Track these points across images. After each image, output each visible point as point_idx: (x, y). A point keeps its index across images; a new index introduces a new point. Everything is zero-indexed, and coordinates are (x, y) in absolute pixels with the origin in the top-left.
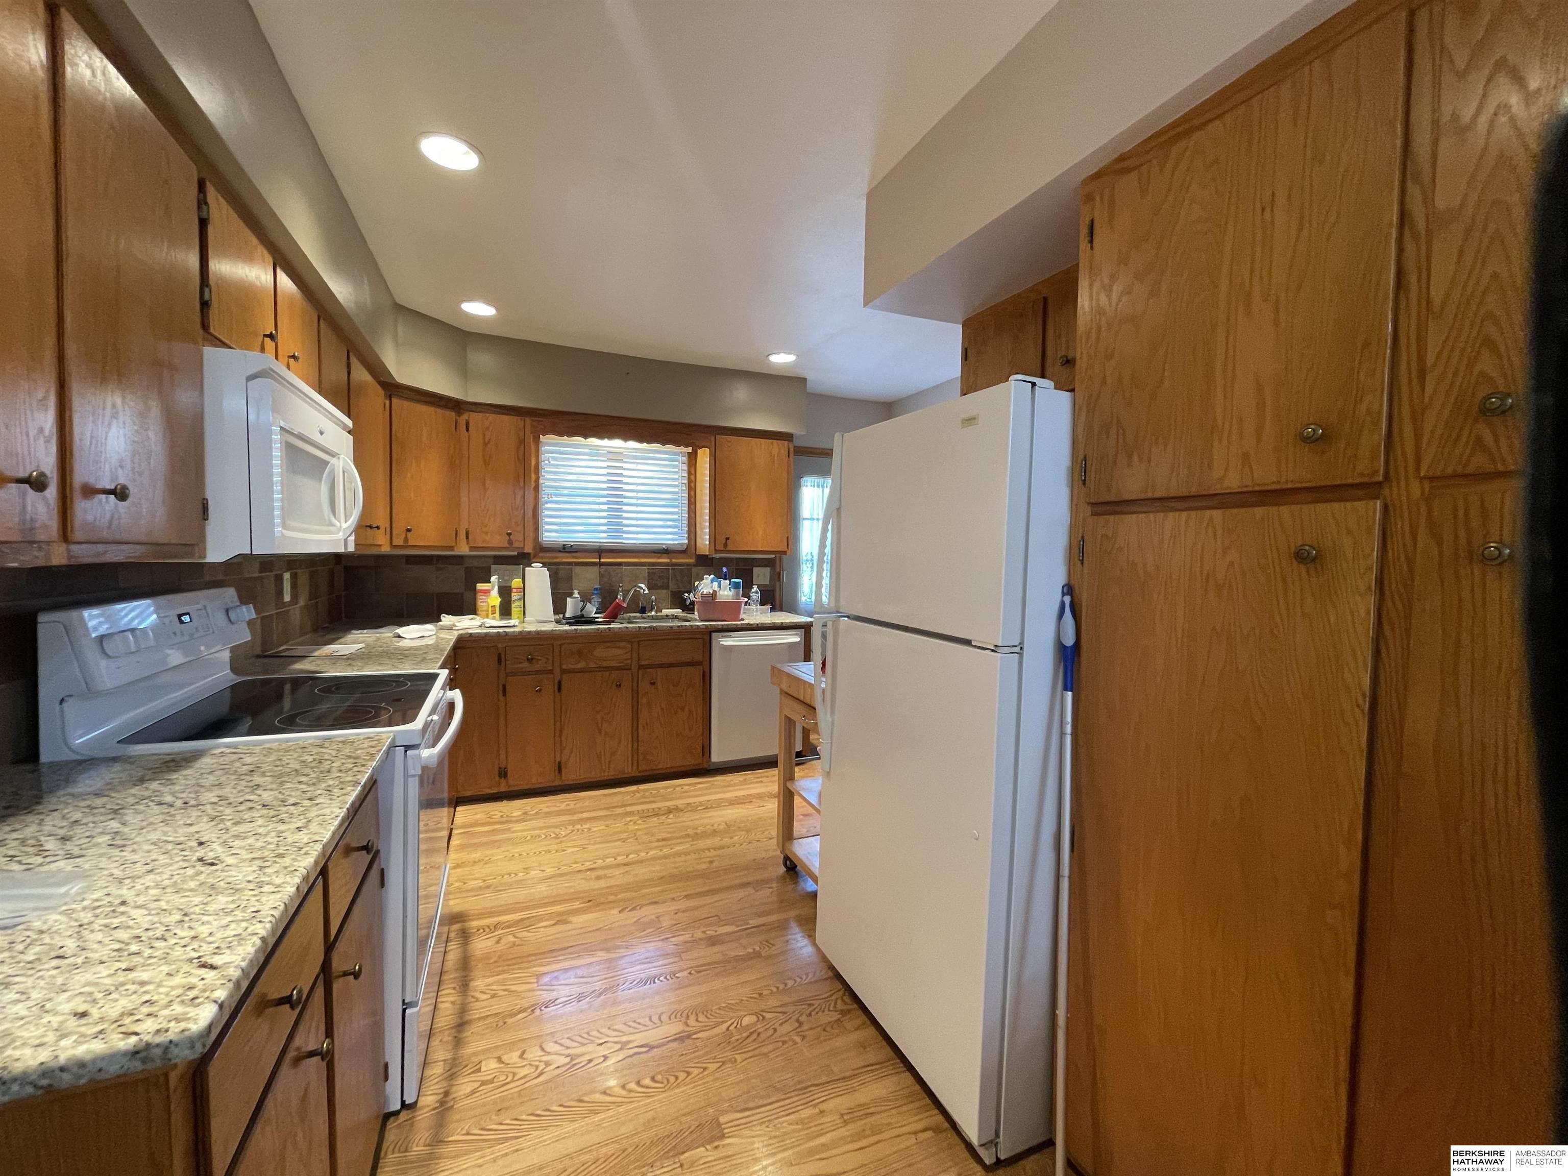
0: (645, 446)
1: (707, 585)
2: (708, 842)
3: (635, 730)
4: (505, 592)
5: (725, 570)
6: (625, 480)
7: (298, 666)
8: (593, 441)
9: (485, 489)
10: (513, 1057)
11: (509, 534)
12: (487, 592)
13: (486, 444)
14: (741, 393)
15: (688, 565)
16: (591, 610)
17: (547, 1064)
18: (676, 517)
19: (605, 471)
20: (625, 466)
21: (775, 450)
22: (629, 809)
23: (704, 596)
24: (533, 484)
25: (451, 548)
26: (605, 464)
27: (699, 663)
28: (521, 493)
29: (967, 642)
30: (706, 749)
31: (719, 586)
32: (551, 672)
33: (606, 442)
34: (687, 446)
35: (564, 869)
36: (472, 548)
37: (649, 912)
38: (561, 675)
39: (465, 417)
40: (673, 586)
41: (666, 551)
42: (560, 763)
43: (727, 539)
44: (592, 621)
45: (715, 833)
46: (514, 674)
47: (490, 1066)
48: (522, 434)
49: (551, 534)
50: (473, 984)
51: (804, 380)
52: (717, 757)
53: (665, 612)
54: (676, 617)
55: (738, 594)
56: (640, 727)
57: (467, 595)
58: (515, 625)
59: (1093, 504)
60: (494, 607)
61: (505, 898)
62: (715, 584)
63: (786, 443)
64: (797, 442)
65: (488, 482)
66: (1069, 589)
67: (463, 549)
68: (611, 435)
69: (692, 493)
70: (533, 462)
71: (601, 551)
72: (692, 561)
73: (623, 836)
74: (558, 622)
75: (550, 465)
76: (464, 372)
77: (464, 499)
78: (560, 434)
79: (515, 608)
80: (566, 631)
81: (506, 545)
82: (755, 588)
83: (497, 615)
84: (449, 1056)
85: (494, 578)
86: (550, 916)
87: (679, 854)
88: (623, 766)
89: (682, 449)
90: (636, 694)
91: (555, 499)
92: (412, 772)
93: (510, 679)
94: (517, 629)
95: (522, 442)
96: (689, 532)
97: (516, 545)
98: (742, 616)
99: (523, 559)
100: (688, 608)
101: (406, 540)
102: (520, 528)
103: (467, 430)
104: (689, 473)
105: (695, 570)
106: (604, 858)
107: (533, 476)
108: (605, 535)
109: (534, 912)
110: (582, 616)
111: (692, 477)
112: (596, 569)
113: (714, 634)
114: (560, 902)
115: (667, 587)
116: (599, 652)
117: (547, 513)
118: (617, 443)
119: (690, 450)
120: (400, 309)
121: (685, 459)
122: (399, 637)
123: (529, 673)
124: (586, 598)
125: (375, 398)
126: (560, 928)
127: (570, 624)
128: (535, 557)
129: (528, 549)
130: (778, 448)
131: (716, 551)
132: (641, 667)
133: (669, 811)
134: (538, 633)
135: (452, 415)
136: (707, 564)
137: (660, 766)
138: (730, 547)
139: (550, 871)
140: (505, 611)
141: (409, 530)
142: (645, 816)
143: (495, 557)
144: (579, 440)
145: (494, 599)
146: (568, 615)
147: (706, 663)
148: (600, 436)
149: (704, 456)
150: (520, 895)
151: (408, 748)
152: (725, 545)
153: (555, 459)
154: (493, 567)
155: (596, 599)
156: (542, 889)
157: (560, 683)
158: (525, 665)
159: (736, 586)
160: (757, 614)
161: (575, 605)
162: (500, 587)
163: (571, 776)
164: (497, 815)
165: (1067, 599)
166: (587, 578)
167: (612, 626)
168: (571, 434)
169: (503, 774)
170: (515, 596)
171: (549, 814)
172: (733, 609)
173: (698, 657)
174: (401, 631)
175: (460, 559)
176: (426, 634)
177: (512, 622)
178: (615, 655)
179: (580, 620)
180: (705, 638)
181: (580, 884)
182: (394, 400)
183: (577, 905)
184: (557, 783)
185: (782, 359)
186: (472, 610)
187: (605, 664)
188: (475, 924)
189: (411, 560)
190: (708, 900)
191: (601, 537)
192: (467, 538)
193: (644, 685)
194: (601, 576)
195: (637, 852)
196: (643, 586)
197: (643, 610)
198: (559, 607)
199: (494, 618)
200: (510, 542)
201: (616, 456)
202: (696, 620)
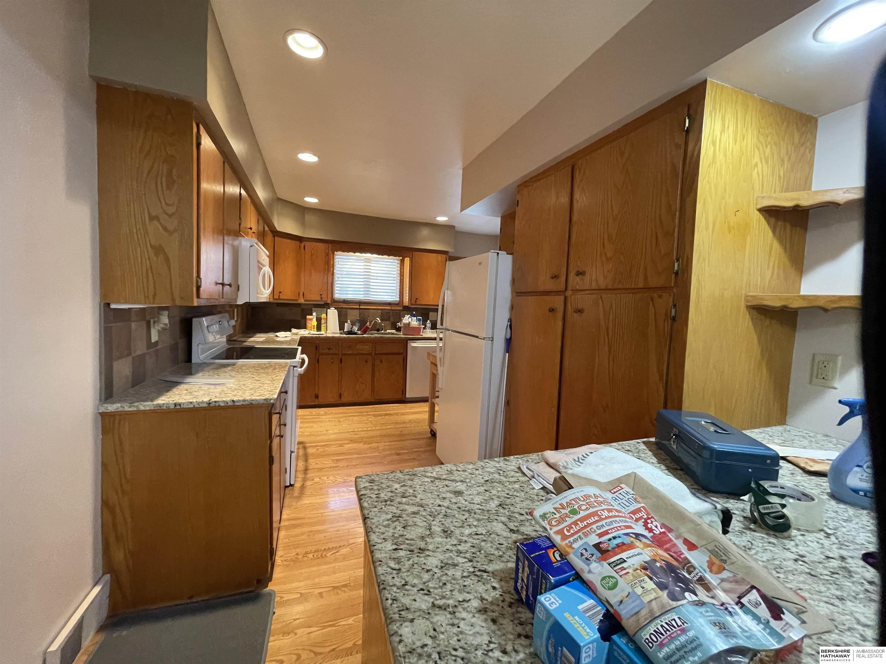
0: (380, 256)
1: (407, 319)
2: (402, 426)
3: (373, 381)
4: (319, 320)
5: (414, 313)
6: (372, 271)
7: (245, 344)
8: (358, 254)
9: (311, 275)
10: (325, 478)
11: (321, 295)
12: (311, 319)
13: (312, 255)
14: (425, 232)
15: (400, 310)
16: (355, 329)
17: (336, 480)
18: (394, 288)
19: (363, 267)
20: (372, 265)
21: (440, 259)
22: (369, 413)
23: (405, 324)
24: (331, 273)
25: (297, 300)
26: (363, 264)
27: (401, 354)
28: (326, 277)
29: (477, 337)
30: (404, 392)
31: (412, 320)
32: (338, 354)
33: (363, 255)
34: (399, 256)
35: (342, 431)
36: (305, 301)
37: (374, 445)
38: (342, 356)
39: (302, 245)
40: (392, 320)
41: (389, 304)
42: (340, 394)
43: (417, 299)
44: (355, 334)
45: (404, 423)
46: (322, 354)
47: (317, 480)
48: (327, 251)
49: (338, 295)
50: (309, 461)
51: (453, 227)
52: (408, 395)
53: (388, 331)
54: (393, 334)
55: (420, 323)
56: (375, 380)
57: (302, 321)
58: (323, 333)
59: (517, 293)
60: (314, 326)
61: (319, 438)
62: (410, 319)
63: (445, 255)
64: (450, 254)
65: (313, 271)
66: (510, 320)
67: (302, 301)
68: (365, 252)
69: (402, 278)
70: (332, 263)
71: (360, 303)
72: (401, 308)
73: (366, 422)
74: (341, 333)
75: (339, 264)
76: (303, 224)
77: (302, 279)
78: (344, 251)
79: (323, 326)
80: (345, 337)
81: (320, 299)
82: (429, 321)
83: (315, 329)
84: (303, 476)
85: (314, 314)
86: (336, 444)
87: (389, 429)
88: (367, 396)
89: (397, 258)
90: (373, 365)
91: (340, 279)
92: (295, 375)
93: (321, 356)
94: (324, 336)
95: (327, 255)
96: (400, 295)
97: (324, 299)
98: (421, 334)
99: (326, 306)
100: (398, 329)
101: (279, 296)
102: (326, 293)
103: (304, 249)
104: (401, 268)
105: (402, 313)
106: (358, 429)
107: (332, 269)
108: (362, 296)
109: (330, 443)
110: (351, 331)
111: (402, 270)
112: (358, 311)
113: (409, 341)
114: (340, 441)
115: (389, 320)
116: (359, 346)
117: (337, 285)
118: (368, 255)
119: (401, 258)
120: (279, 199)
121: (399, 262)
122: (277, 336)
123: (328, 354)
124: (353, 324)
125: (269, 237)
126: (341, 448)
127: (346, 334)
128: (331, 305)
129: (329, 301)
130: (440, 257)
131: (412, 304)
132: (376, 354)
133: (386, 415)
134: (333, 337)
135: (298, 242)
136: (408, 310)
137: (384, 398)
138: (418, 303)
139: (336, 431)
140: (319, 328)
141: (280, 292)
142: (375, 416)
143: (314, 304)
144: (351, 254)
145: (315, 323)
146: (345, 331)
147: (405, 354)
148: (361, 252)
149: (407, 260)
150: (325, 438)
151: (294, 367)
152: (416, 302)
153: (341, 262)
154: (314, 309)
155: (358, 324)
156: (333, 436)
157: (341, 359)
158: (327, 351)
159: (419, 320)
160: (429, 333)
161: (348, 326)
162: (317, 318)
163: (344, 400)
164: (314, 413)
165: (509, 323)
166: (354, 315)
167: (364, 335)
168: (348, 252)
169: (317, 397)
170: (323, 321)
171: (336, 414)
172: (417, 330)
173: (402, 351)
174: (278, 334)
175: (300, 305)
176: (288, 336)
177: (322, 332)
178: (366, 348)
179: (350, 332)
180: (405, 342)
181: (347, 435)
182: (276, 238)
183: (346, 442)
184: (339, 402)
185: (442, 219)
186: (305, 327)
187: (361, 352)
188: (308, 445)
189: (278, 305)
190: (398, 443)
191: (360, 296)
192: (303, 296)
193: (377, 362)
194: (360, 314)
195: (372, 427)
196: (378, 319)
197: (378, 330)
198: (341, 327)
199: (314, 331)
200: (321, 298)
201: (368, 260)
202: (401, 335)
